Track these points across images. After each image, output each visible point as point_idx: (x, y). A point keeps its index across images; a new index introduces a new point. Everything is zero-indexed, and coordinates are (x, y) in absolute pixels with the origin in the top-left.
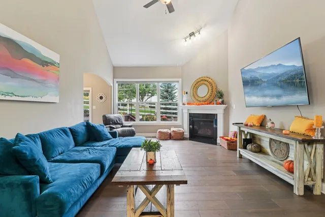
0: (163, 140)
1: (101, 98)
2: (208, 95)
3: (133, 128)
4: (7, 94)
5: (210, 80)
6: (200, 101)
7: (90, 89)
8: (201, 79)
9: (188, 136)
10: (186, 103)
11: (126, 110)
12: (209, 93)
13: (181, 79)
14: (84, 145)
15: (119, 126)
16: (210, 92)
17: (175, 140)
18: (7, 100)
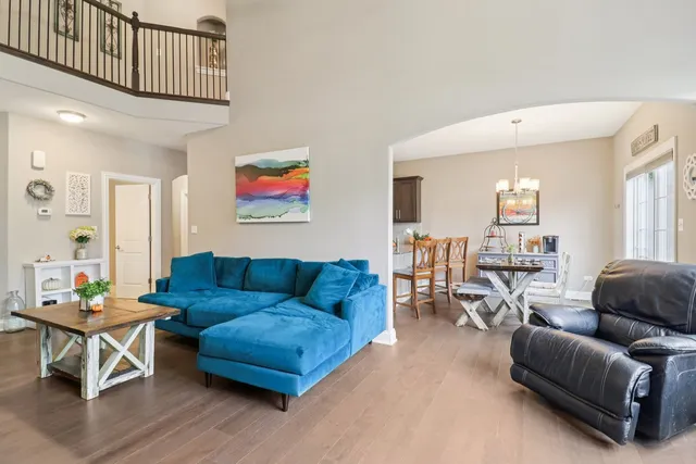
4: (247, 217)
18: (249, 222)
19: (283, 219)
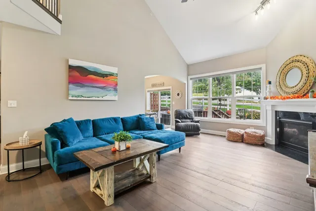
0: (232, 141)
1: (178, 95)
2: (301, 83)
3: (198, 124)
4: (79, 96)
5: (304, 59)
6: (288, 93)
7: (170, 87)
8: (291, 59)
9: (274, 143)
10: (269, 97)
11: (226, 105)
12: (303, 80)
13: (265, 65)
14: (131, 131)
15: (189, 120)
16: (304, 78)
17: (248, 144)
18: (78, 99)
19: (105, 98)
